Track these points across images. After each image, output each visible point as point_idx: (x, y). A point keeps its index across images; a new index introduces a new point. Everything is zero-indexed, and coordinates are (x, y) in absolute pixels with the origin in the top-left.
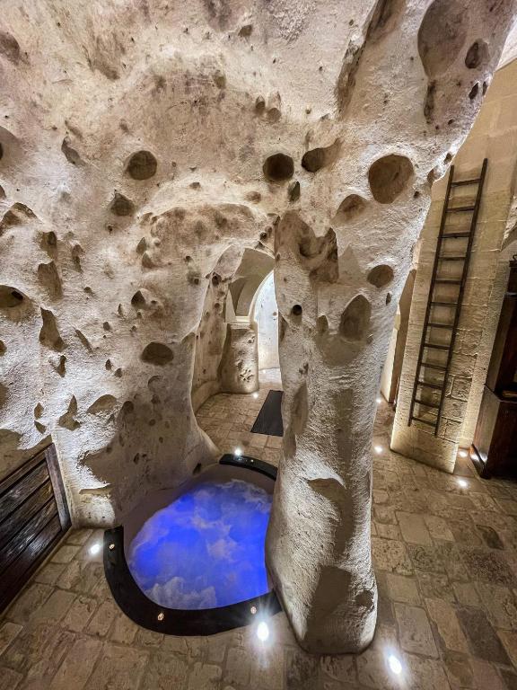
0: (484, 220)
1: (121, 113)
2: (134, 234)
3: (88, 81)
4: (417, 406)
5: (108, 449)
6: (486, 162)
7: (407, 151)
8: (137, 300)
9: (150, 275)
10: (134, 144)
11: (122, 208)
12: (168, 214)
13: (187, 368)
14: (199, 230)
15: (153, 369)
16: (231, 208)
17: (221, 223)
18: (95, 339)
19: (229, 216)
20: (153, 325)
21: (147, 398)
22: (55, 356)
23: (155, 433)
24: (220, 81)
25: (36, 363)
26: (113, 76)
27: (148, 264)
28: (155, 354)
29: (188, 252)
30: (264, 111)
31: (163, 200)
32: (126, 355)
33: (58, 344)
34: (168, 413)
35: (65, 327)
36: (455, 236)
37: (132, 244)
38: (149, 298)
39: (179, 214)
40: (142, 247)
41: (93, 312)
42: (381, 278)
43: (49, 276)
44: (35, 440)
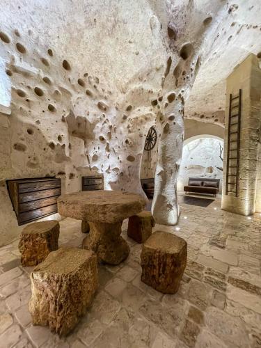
0: (243, 109)
1: (126, 99)
2: (127, 123)
3: (121, 95)
4: (229, 186)
5: (115, 183)
6: (240, 90)
7: (174, 92)
8: (127, 142)
9: (130, 134)
10: (128, 104)
11: (125, 118)
12: (134, 118)
13: (139, 164)
14: (141, 121)
15: (129, 163)
16: (148, 114)
17: (146, 119)
18: (116, 150)
19: (148, 117)
20: (130, 149)
21: (127, 173)
22: (108, 153)
23: (128, 184)
24: (143, 89)
25: (104, 154)
26: (125, 93)
27: (130, 132)
28: (130, 158)
29: (139, 128)
30: (150, 92)
31: (133, 115)
32: (123, 157)
33: (109, 151)
34: (133, 179)
35: (110, 147)
36: (235, 116)
37: (126, 126)
38: (130, 141)
39: (137, 118)
40: (128, 127)
41: (117, 143)
42: (172, 118)
43: (109, 134)
44: (100, 172)
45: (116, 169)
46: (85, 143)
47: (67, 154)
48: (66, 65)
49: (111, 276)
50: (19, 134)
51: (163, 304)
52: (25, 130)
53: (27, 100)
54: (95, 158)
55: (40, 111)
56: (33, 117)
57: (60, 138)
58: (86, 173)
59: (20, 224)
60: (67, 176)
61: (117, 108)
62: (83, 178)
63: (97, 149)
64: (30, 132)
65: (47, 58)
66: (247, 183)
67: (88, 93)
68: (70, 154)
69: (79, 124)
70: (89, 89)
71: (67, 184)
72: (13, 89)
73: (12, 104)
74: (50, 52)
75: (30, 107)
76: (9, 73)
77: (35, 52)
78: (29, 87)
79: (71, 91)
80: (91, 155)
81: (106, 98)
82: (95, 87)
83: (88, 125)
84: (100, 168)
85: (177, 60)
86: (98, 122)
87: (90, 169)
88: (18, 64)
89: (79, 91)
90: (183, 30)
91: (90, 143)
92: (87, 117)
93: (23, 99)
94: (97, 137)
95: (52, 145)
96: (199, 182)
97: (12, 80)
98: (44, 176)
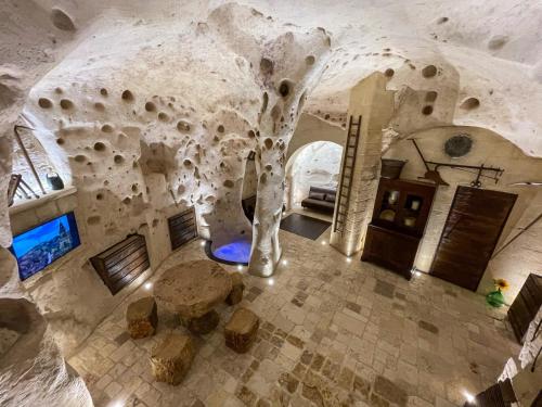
2: (219, 148)
3: (208, 114)
4: (338, 224)
5: (211, 214)
6: (360, 117)
7: (271, 138)
8: (222, 165)
9: (226, 158)
10: (220, 123)
11: (216, 139)
12: (229, 141)
13: (239, 191)
14: (239, 145)
15: (227, 189)
18: (209, 177)
20: (227, 174)
21: (226, 200)
22: (197, 180)
23: (228, 213)
24: (236, 115)
25: (192, 182)
26: (213, 112)
27: (225, 154)
28: (228, 184)
29: (236, 151)
31: (226, 138)
32: (218, 183)
33: (198, 177)
35: (201, 172)
36: (351, 146)
38: (226, 165)
39: (232, 141)
40: (222, 149)
41: (208, 169)
42: (269, 168)
43: (197, 157)
44: (190, 205)
45: (210, 198)
46: (166, 176)
47: (146, 201)
48: (127, 96)
49: (204, 342)
50: (90, 208)
51: (237, 361)
52: (94, 199)
53: (90, 164)
54: (182, 190)
55: (107, 170)
56: (100, 181)
57: (134, 188)
58: (171, 213)
59: (114, 294)
60: (150, 225)
61: (204, 126)
62: (170, 220)
63: (182, 179)
64: (99, 197)
65: (102, 100)
66: (353, 226)
67: (162, 117)
68: (150, 199)
69: (154, 151)
70: (163, 111)
71: (151, 235)
72: (70, 159)
73: (74, 178)
74: (104, 92)
75: (93, 171)
76: (60, 142)
77: (86, 102)
78: (87, 148)
79: (139, 125)
80: (176, 188)
81: (187, 115)
82: (170, 105)
83: (167, 151)
84: (189, 200)
85: (274, 99)
86: (180, 146)
87: (177, 205)
88: (67, 125)
89: (148, 120)
90: (282, 61)
91: (173, 175)
92: (164, 142)
93: (85, 164)
94: (181, 164)
95: (127, 201)
96: (322, 195)
97: (67, 150)
98: (125, 236)
